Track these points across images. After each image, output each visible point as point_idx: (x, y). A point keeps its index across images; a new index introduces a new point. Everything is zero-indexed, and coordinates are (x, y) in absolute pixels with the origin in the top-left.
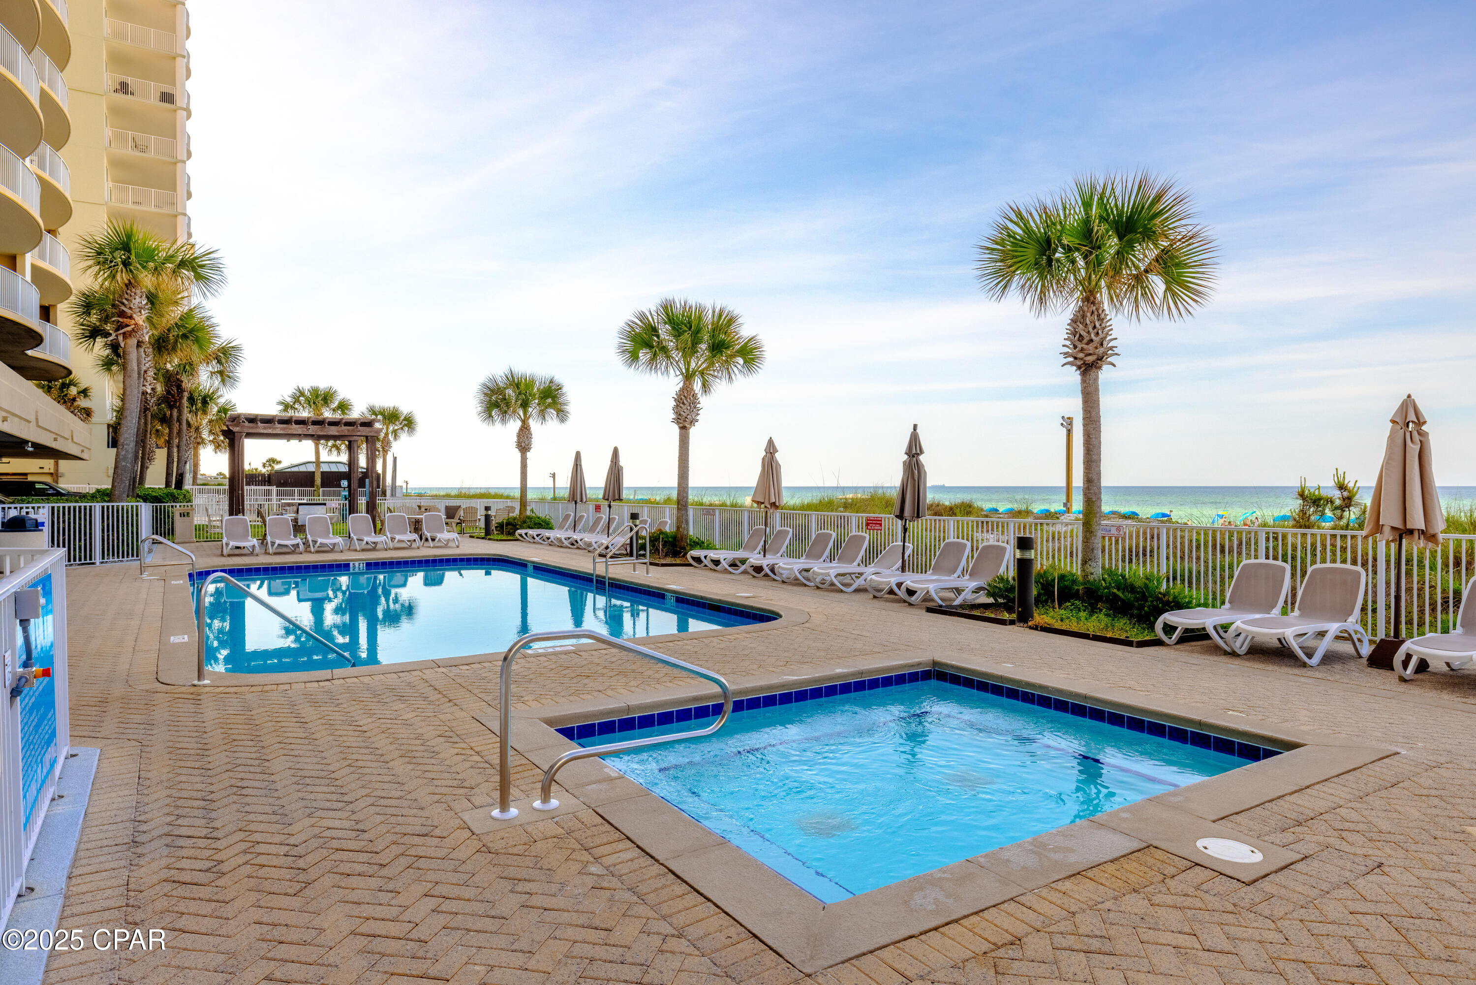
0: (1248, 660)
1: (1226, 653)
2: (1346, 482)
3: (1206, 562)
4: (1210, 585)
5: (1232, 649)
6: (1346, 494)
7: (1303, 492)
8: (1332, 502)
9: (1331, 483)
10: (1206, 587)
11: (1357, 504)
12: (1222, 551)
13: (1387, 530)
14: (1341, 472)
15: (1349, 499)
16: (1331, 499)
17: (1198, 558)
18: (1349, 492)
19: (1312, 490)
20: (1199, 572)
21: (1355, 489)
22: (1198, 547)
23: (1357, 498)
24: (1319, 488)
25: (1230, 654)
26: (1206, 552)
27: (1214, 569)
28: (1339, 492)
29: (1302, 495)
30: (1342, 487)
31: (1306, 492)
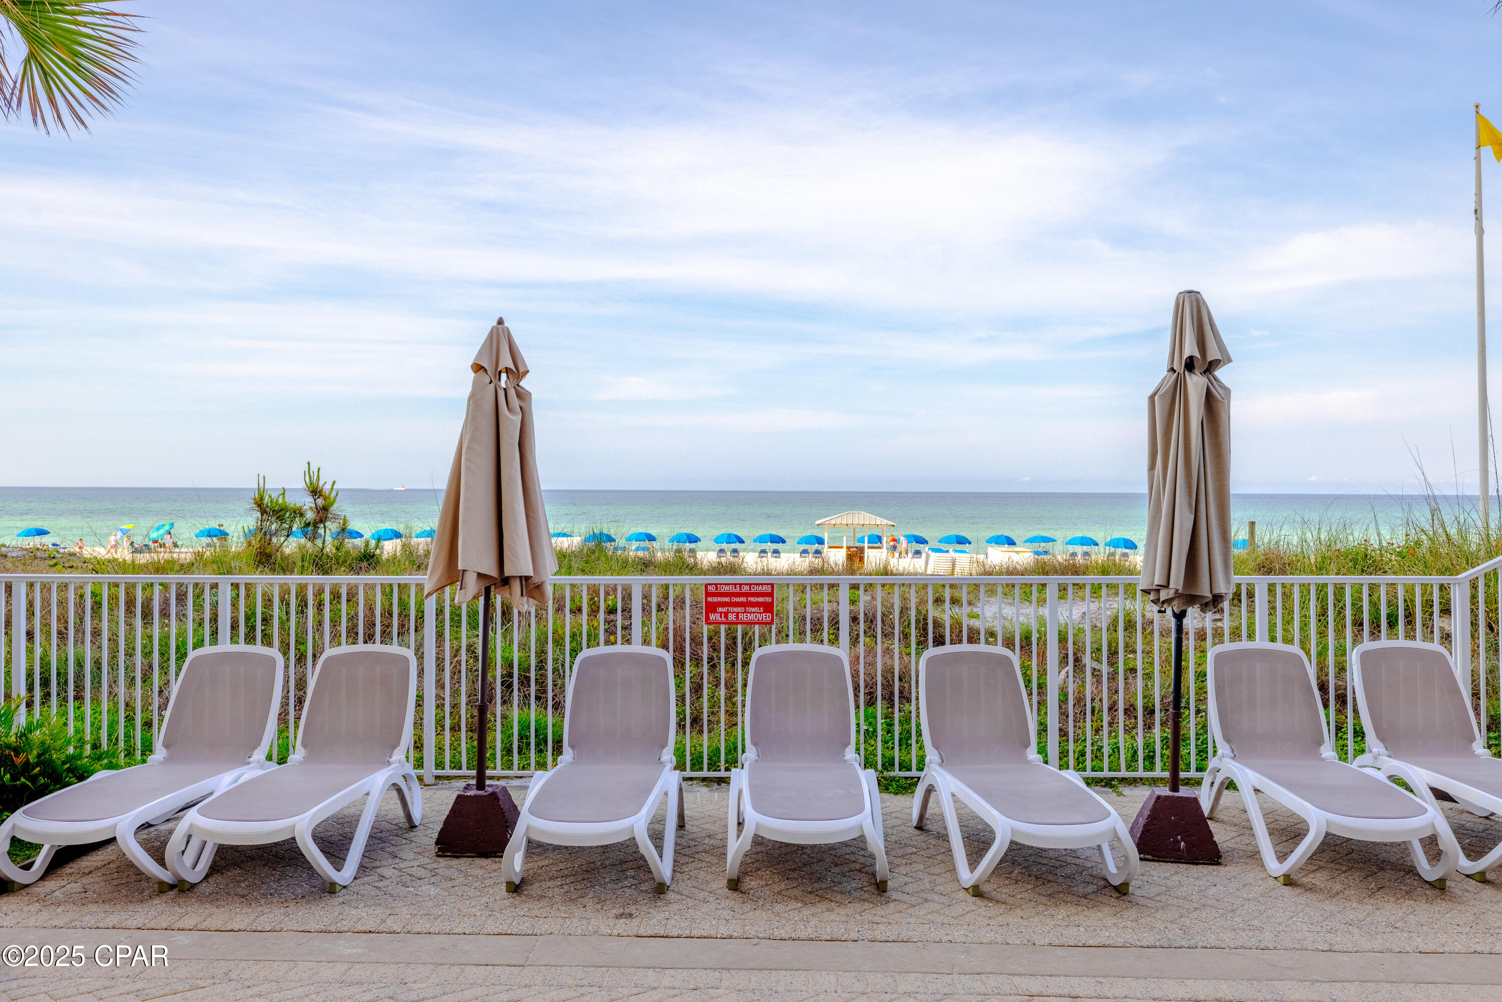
0: (213, 898)
1: (163, 888)
2: (321, 484)
3: (113, 640)
4: (121, 689)
5: (175, 874)
6: (320, 501)
7: (262, 499)
8: (302, 515)
9: (301, 485)
10: (112, 695)
11: (336, 517)
12: (147, 615)
13: (471, 581)
14: (314, 468)
15: (325, 509)
16: (300, 509)
17: (96, 633)
18: (325, 499)
19: (274, 496)
20: (97, 664)
21: (333, 494)
22: (97, 606)
23: (334, 509)
24: (284, 494)
25: (172, 887)
26: (113, 620)
27: (130, 654)
28: (311, 499)
29: (260, 504)
30: (315, 492)
31: (266, 500)
